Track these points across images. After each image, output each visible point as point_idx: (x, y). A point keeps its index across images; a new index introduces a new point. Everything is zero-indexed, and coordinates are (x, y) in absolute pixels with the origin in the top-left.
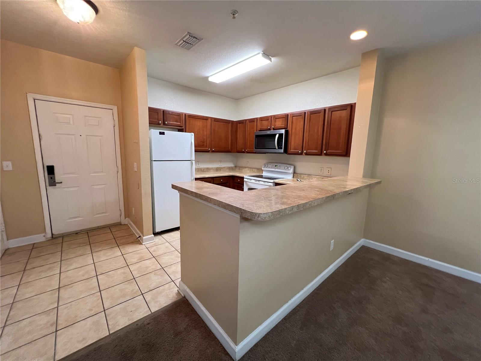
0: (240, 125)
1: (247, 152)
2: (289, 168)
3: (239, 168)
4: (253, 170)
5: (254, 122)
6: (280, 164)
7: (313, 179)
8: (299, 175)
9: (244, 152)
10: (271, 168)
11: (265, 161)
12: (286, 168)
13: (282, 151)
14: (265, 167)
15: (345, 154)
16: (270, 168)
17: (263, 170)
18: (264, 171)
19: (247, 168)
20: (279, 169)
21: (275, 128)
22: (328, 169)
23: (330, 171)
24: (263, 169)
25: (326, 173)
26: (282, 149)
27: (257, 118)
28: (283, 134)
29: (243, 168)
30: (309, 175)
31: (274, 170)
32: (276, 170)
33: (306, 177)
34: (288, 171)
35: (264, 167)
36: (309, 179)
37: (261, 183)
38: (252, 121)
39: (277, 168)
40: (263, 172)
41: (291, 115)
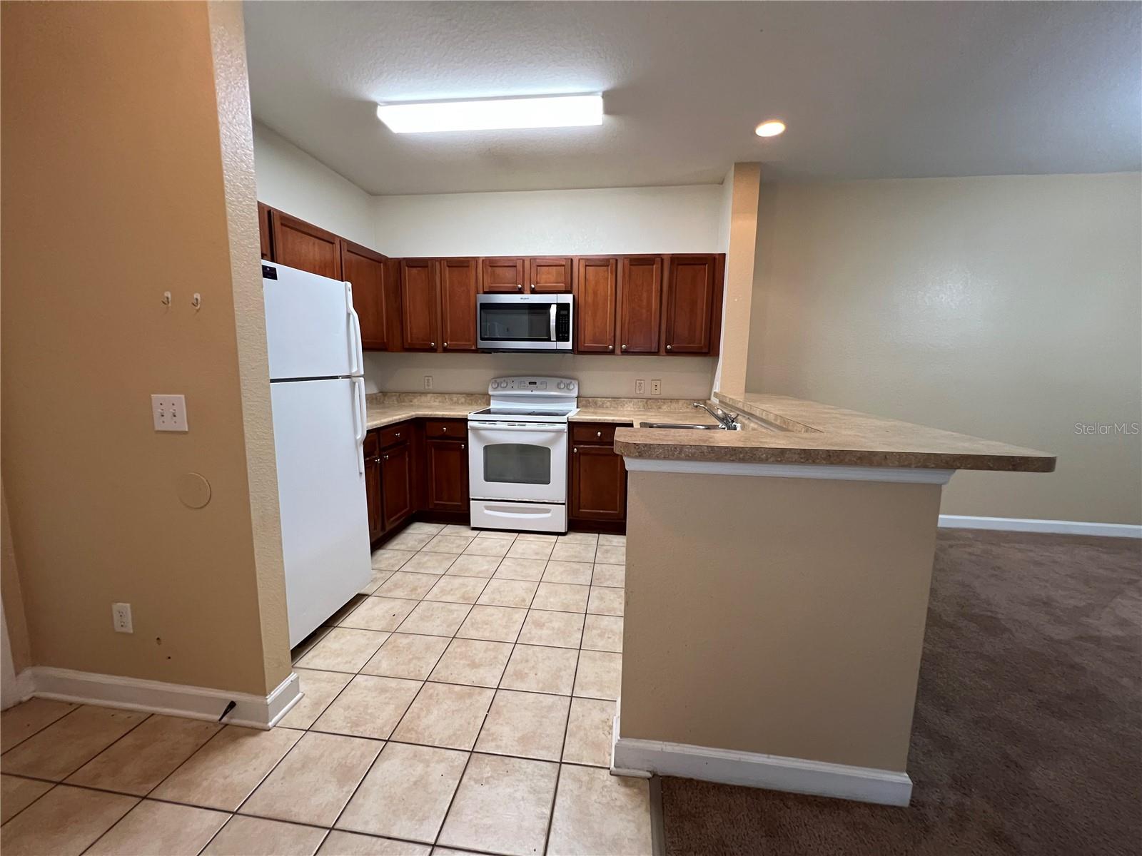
0: (414, 271)
1: (446, 350)
2: (572, 387)
3: (399, 395)
4: (452, 400)
5: (468, 267)
6: (543, 379)
7: (626, 405)
8: (590, 399)
9: (433, 350)
10: (519, 389)
11: (491, 373)
12: (562, 386)
13: (568, 345)
14: (499, 388)
15: (705, 350)
16: (515, 390)
17: (490, 396)
18: (492, 398)
19: (429, 396)
20: (545, 389)
21: (537, 289)
22: (654, 383)
23: (658, 386)
24: (490, 393)
25: (648, 391)
26: (568, 340)
27: (476, 259)
28: (569, 304)
29: (415, 397)
30: (615, 398)
31: (529, 393)
32: (534, 393)
33: (608, 404)
34: (568, 393)
35: (495, 389)
36: (616, 406)
37: (529, 426)
38: (460, 265)
39: (537, 389)
40: (491, 401)
41: (582, 263)
